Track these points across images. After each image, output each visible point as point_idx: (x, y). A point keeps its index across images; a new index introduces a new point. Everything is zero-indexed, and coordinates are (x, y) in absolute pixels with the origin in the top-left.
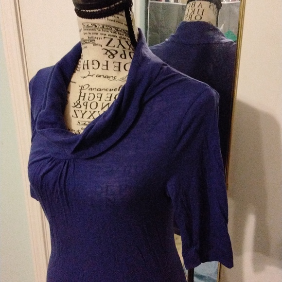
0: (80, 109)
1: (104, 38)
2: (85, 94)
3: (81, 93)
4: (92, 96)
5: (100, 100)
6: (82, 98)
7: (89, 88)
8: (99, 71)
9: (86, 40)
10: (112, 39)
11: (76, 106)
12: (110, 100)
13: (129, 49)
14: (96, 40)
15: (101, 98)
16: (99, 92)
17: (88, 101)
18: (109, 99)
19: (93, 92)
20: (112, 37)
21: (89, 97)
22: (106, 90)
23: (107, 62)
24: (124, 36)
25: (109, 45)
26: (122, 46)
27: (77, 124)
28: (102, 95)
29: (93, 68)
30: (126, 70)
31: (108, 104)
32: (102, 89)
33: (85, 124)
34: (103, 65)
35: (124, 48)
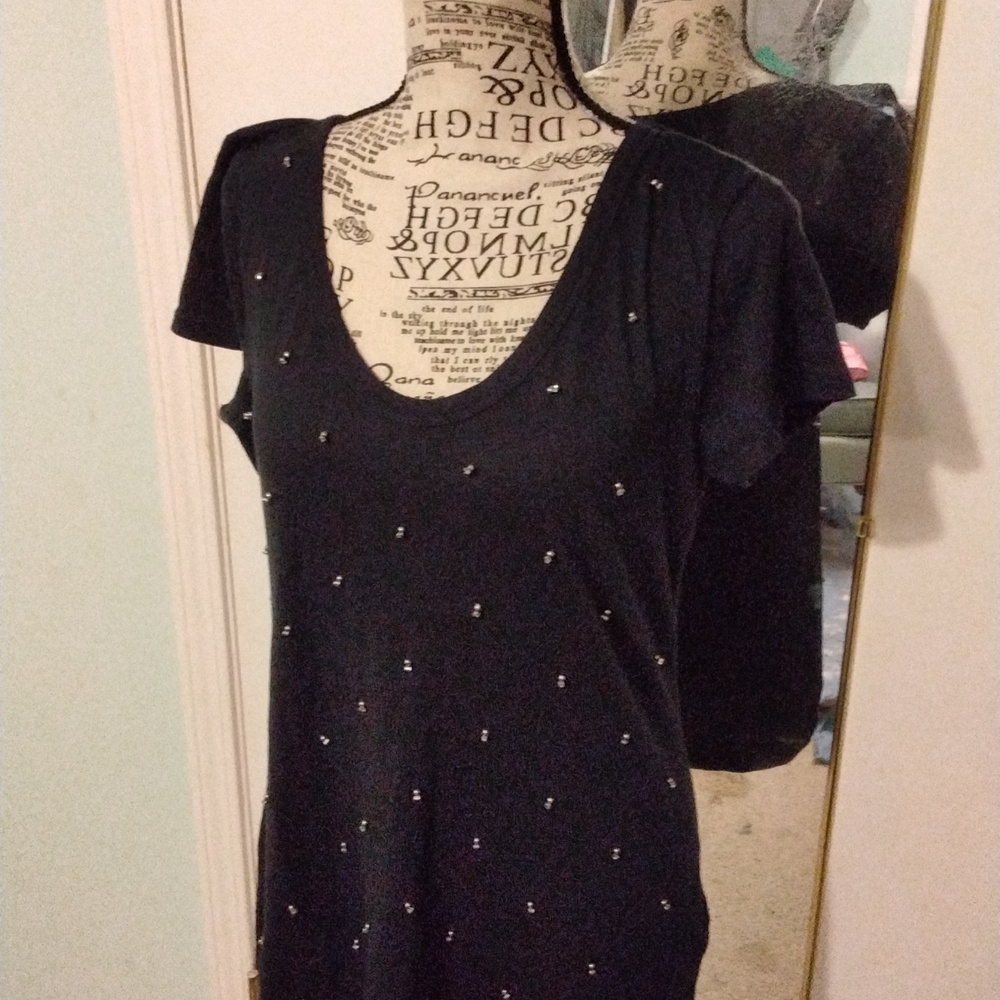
0: (413, 254)
1: (491, 44)
2: (426, 209)
3: (412, 207)
4: (449, 216)
5: (475, 227)
6: (417, 223)
7: (439, 192)
8: (469, 144)
9: (433, 51)
10: (510, 49)
11: (399, 246)
12: (505, 226)
13: (553, 77)
14: (464, 50)
15: (476, 218)
16: (470, 204)
17: (436, 229)
18: (501, 222)
19: (450, 203)
20: (510, 43)
21: (440, 219)
22: (491, 196)
23: (494, 114)
24: (542, 40)
25: (504, 65)
26: (537, 68)
27: (409, 298)
28: (479, 210)
29: (450, 135)
30: (545, 139)
31: (501, 236)
32: (480, 195)
33: (432, 295)
34: (482, 125)
35: (541, 74)
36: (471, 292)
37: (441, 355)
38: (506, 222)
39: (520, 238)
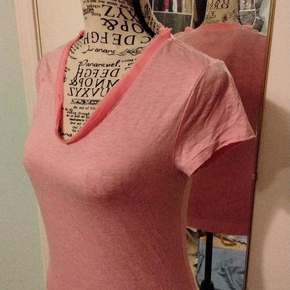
0: (75, 87)
1: (103, 6)
2: (82, 70)
3: (79, 69)
4: (88, 72)
5: (95, 77)
6: (79, 75)
7: (87, 63)
8: (98, 45)
9: (86, 10)
10: (111, 8)
11: (72, 84)
12: (105, 77)
13: (132, 20)
14: (94, 8)
15: (97, 74)
16: (96, 68)
17: (84, 77)
18: (104, 75)
19: (90, 67)
20: (111, 5)
21: (86, 74)
22: (103, 65)
23: (106, 33)
24: (126, 5)
25: (109, 14)
27: (71, 103)
28: (98, 70)
29: (93, 42)
30: (126, 44)
31: (103, 80)
32: (99, 65)
33: (78, 102)
34: (102, 38)
35: (125, 18)
36: (89, 101)
37: (76, 125)
38: (106, 75)
39: (110, 81)
